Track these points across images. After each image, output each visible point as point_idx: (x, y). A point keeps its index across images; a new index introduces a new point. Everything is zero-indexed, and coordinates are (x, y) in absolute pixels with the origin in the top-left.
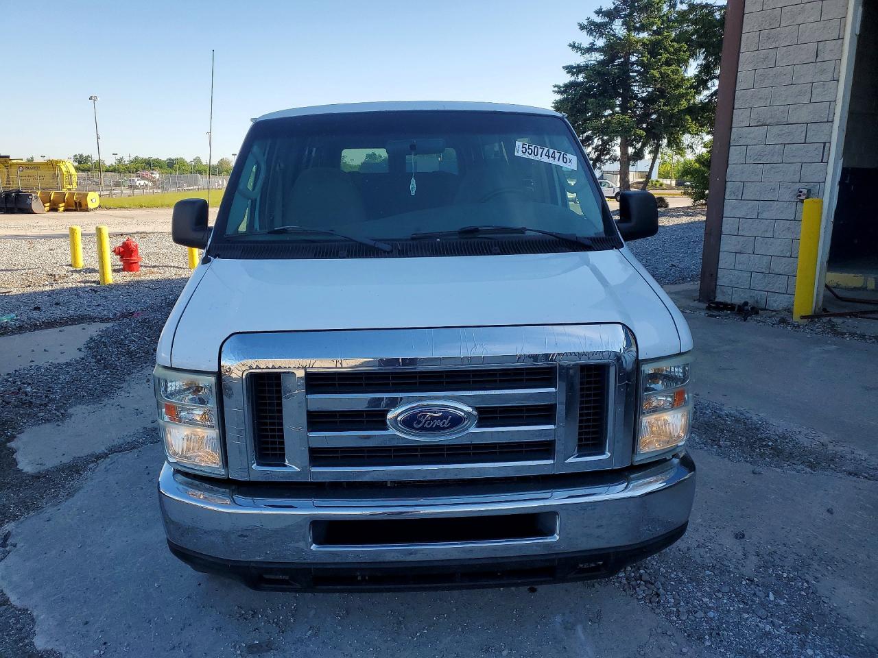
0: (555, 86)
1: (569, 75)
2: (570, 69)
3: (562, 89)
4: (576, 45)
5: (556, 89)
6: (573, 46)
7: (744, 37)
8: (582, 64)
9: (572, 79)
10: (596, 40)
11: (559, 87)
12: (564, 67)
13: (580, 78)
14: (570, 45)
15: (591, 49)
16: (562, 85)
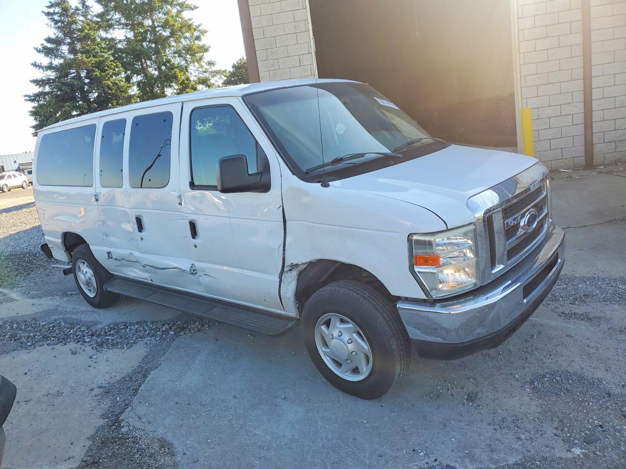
0: (26, 96)
1: (37, 87)
2: (36, 82)
3: (32, 98)
4: (37, 64)
5: (27, 98)
6: (35, 65)
7: (257, 53)
8: (44, 78)
9: (41, 89)
10: (53, 60)
11: (29, 96)
12: (31, 81)
13: (47, 89)
14: (32, 64)
15: (50, 67)
16: (31, 95)
